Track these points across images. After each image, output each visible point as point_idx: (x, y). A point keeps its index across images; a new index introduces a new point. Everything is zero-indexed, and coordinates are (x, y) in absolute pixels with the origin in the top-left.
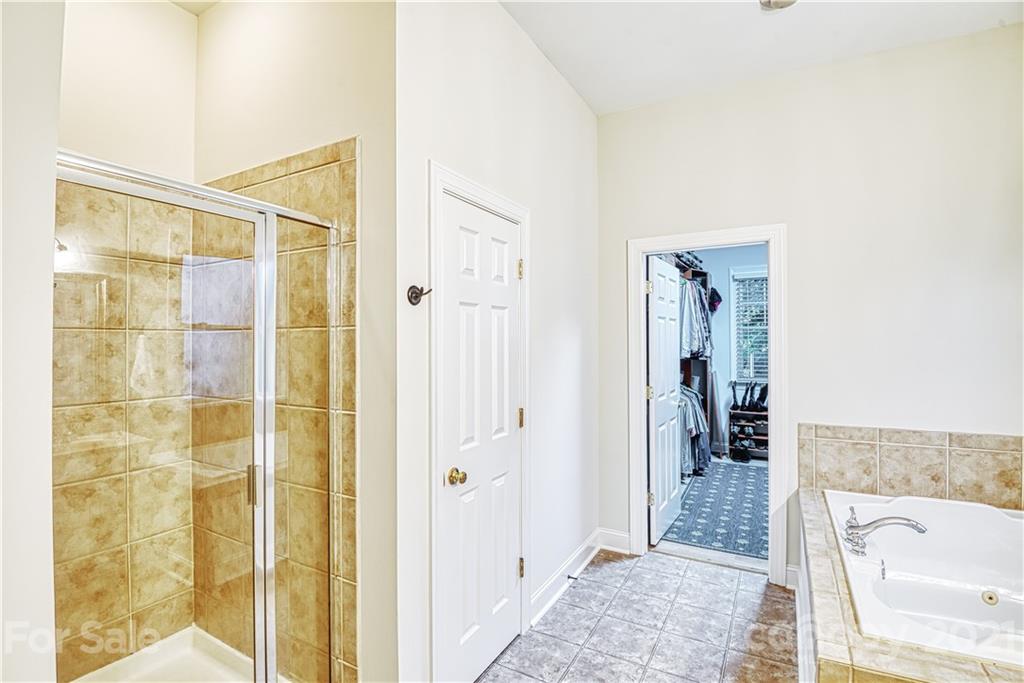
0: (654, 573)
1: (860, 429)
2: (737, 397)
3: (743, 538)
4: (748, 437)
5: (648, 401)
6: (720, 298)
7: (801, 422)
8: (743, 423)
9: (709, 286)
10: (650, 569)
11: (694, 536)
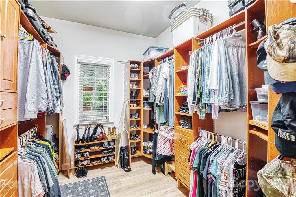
2: (80, 135)
4: (86, 159)
6: (69, 72)
8: (83, 150)
9: (62, 63)
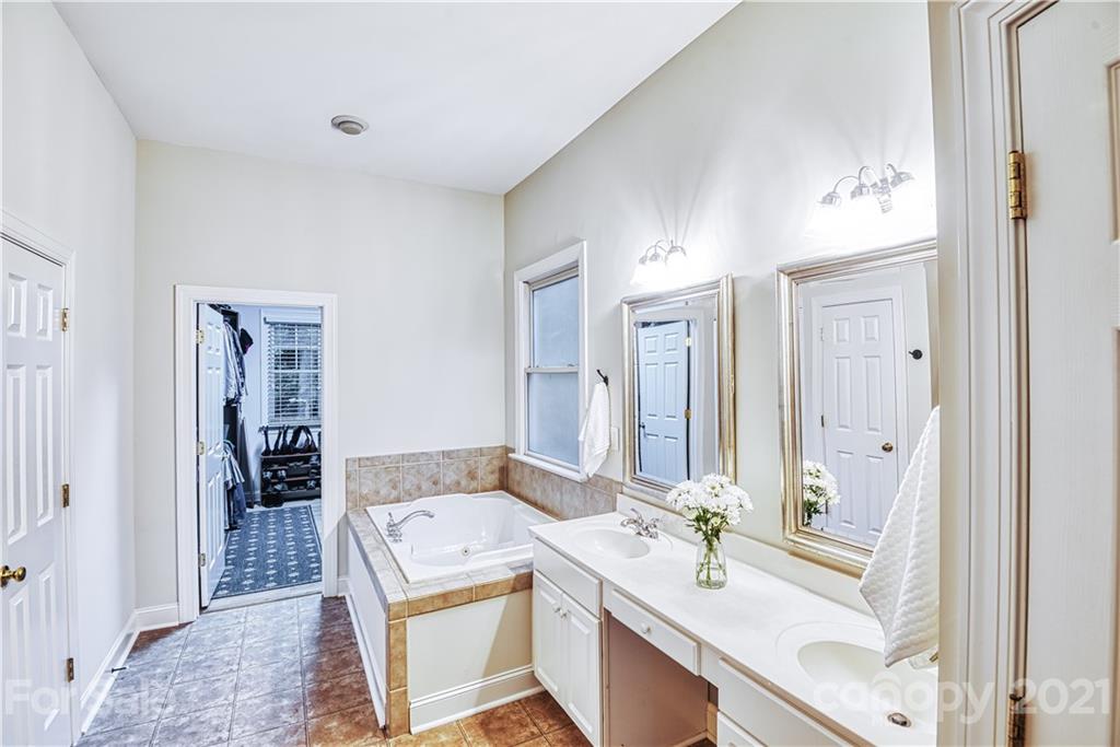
0: (213, 631)
1: (389, 457)
2: (270, 442)
3: (293, 571)
4: (281, 480)
5: (198, 457)
6: (251, 340)
7: (348, 457)
8: (276, 467)
9: (240, 328)
10: (209, 629)
11: (246, 586)
